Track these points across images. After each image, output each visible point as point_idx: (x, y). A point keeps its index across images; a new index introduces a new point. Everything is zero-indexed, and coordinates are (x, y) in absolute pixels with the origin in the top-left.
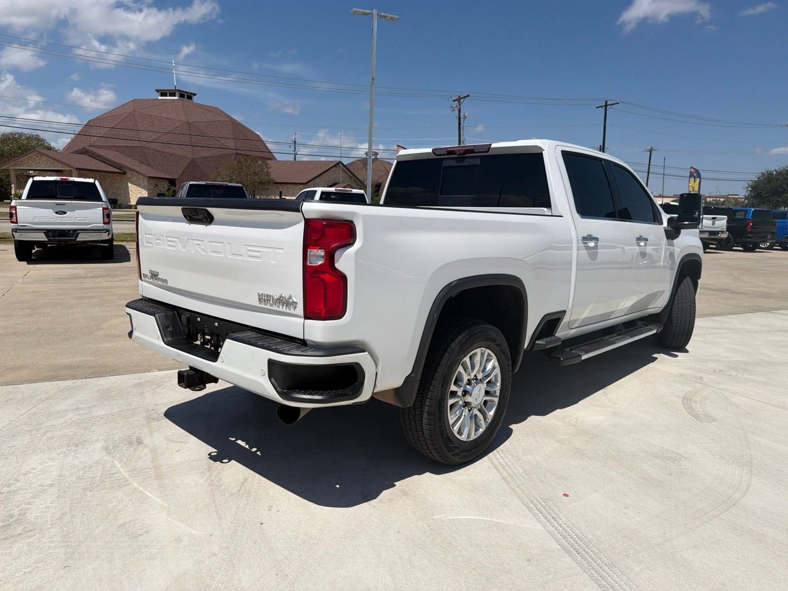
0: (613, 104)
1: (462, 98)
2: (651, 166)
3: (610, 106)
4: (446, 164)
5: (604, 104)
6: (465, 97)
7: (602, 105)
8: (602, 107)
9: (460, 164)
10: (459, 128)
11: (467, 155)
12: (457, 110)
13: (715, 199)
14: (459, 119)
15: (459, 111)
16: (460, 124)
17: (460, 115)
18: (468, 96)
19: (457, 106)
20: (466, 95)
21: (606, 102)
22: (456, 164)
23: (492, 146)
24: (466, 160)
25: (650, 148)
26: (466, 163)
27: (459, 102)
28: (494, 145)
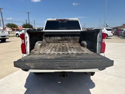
1: (1, 9)
4: (59, 22)
7: (28, 13)
11: (64, 21)
14: (1, 13)
15: (1, 11)
22: (62, 22)
23: (69, 19)
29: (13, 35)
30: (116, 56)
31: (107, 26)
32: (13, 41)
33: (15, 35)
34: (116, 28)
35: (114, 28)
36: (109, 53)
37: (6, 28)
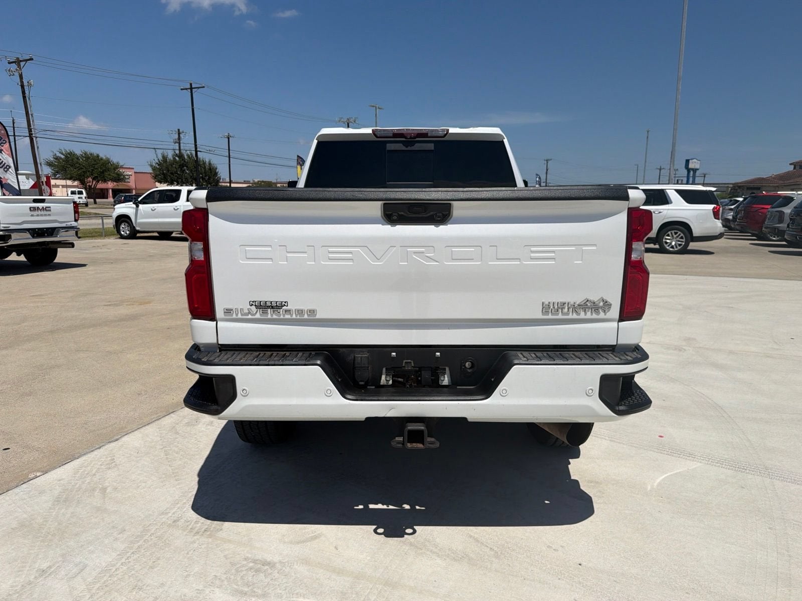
0: (198, 88)
1: (21, 61)
2: (230, 151)
3: (196, 89)
4: (390, 147)
5: (189, 87)
6: (26, 60)
7: (187, 87)
8: (186, 89)
9: (409, 148)
10: (24, 97)
11: (417, 139)
12: (17, 74)
13: (282, 185)
14: (22, 86)
15: (21, 76)
16: (24, 93)
17: (22, 82)
18: (31, 59)
19: (17, 70)
20: (29, 58)
21: (191, 84)
22: (404, 148)
23: (450, 132)
24: (416, 144)
25: (227, 134)
26: (417, 147)
27: (19, 66)
28: (452, 130)
29: (95, 223)
30: (731, 352)
31: (691, 174)
32: (95, 262)
33: (110, 223)
34: (752, 188)
35: (737, 189)
36: (688, 340)
37: (53, 182)
